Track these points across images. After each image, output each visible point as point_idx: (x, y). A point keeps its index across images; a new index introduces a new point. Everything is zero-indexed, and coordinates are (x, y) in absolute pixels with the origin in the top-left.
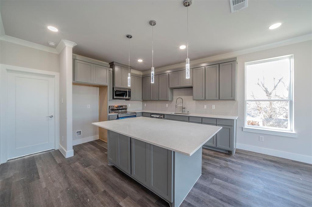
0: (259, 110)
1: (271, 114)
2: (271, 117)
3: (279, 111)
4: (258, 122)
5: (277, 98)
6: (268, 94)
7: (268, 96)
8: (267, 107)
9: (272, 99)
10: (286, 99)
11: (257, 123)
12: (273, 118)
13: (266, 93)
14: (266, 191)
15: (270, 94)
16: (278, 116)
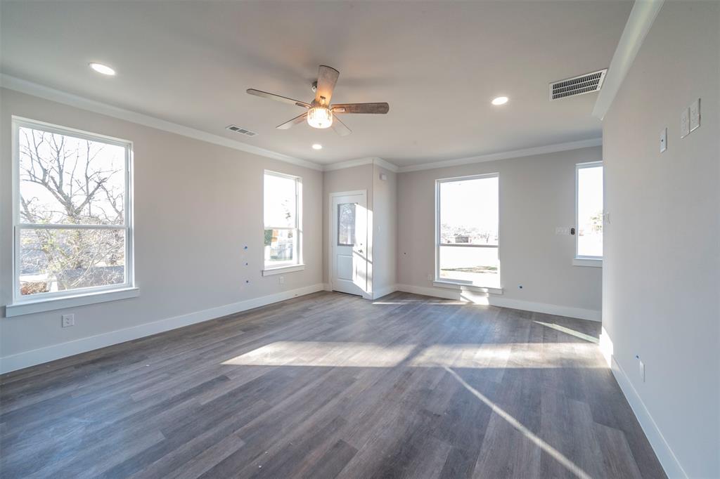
0: (47, 252)
1: (81, 258)
2: (79, 266)
3: (99, 251)
4: (45, 284)
5: (94, 224)
6: (73, 212)
7: (72, 215)
8: (69, 242)
9: (82, 223)
10: (110, 224)
11: (41, 286)
12: (85, 267)
13: (68, 208)
14: (91, 431)
15: (78, 212)
16: (96, 261)
